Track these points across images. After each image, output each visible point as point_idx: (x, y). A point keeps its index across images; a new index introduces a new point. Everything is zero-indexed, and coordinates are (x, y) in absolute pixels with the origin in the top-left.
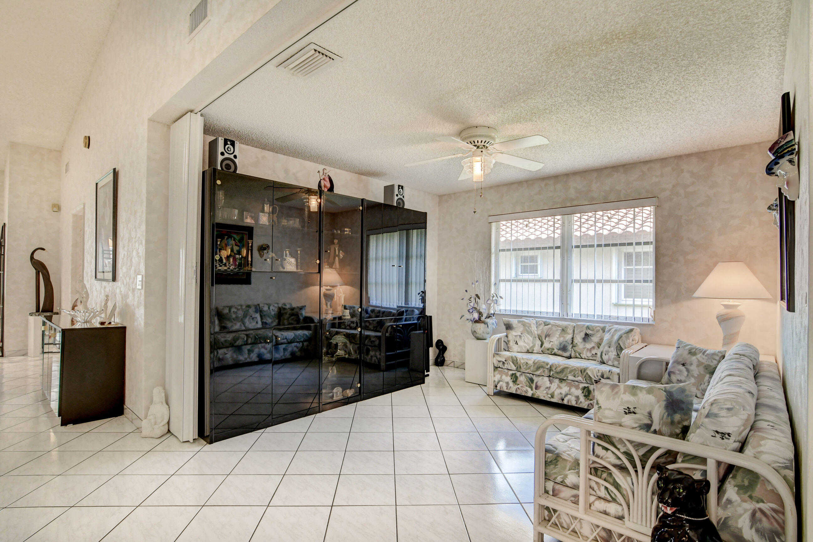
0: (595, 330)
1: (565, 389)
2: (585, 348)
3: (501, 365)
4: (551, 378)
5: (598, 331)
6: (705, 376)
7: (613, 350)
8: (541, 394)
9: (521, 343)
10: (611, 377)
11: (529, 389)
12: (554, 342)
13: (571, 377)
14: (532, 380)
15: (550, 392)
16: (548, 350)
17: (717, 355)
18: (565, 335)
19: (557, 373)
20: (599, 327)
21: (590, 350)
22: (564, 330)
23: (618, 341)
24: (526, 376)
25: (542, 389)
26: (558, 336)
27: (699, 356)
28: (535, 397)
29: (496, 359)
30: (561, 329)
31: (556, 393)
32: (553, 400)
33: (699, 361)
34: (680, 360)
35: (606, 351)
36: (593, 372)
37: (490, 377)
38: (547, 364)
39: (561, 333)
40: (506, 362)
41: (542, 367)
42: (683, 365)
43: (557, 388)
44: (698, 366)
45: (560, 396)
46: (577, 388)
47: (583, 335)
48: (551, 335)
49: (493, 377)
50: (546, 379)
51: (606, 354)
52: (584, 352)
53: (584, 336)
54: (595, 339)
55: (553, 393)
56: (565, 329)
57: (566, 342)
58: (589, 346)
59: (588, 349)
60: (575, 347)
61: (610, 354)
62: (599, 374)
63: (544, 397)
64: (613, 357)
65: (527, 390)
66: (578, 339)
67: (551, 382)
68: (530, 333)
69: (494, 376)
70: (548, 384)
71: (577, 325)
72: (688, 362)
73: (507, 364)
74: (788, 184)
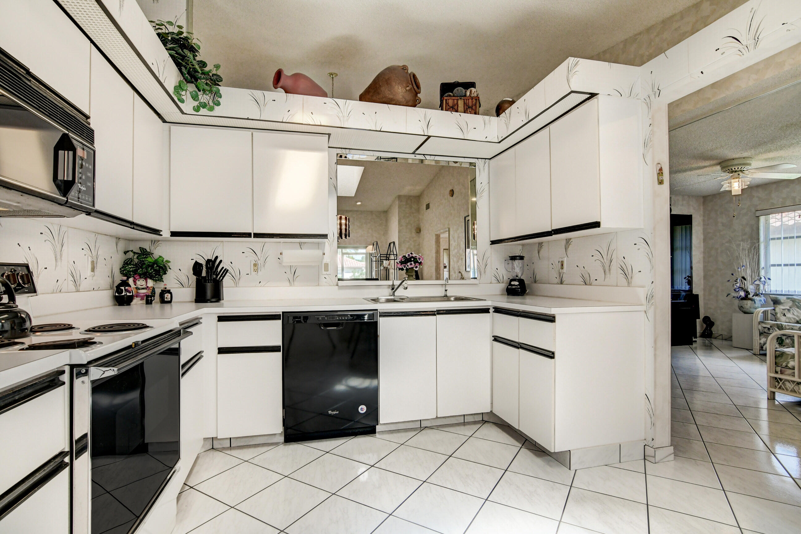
3: (766, 330)
9: (789, 315)
29: (762, 326)
37: (756, 340)
40: (771, 328)
69: (760, 339)
73: (773, 329)
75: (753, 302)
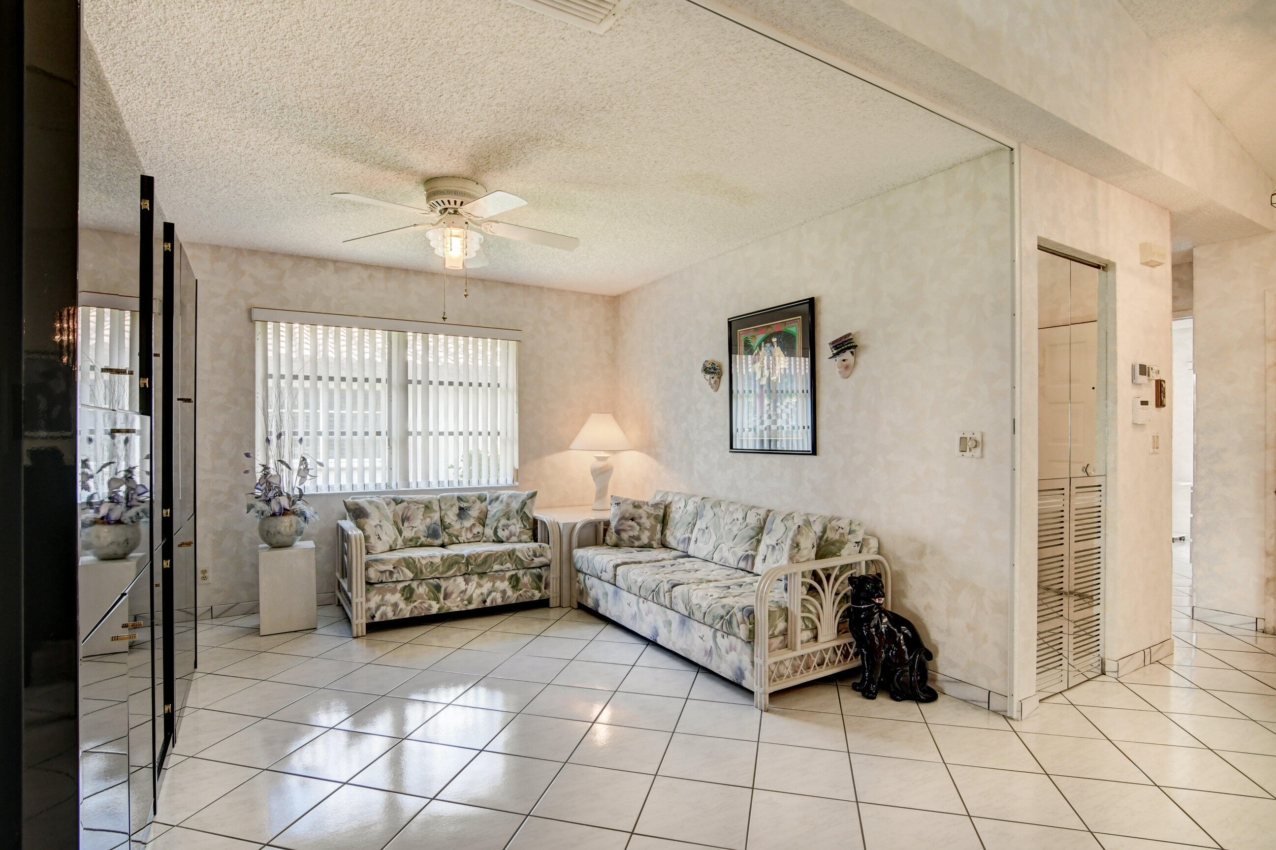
0: (471, 501)
1: (487, 585)
2: (463, 528)
3: (384, 577)
4: (467, 576)
5: (474, 502)
6: (657, 526)
7: (516, 523)
8: (454, 605)
9: (383, 537)
10: (544, 554)
11: (434, 603)
12: (419, 525)
13: (496, 567)
14: (438, 588)
15: (466, 597)
16: (411, 540)
17: (662, 504)
18: (432, 515)
19: (478, 566)
20: (473, 496)
21: (470, 529)
22: (428, 507)
23: (522, 509)
24: (427, 585)
25: (454, 596)
26: (422, 517)
27: (645, 507)
28: (443, 611)
29: (377, 570)
30: (423, 506)
31: (474, 596)
32: (471, 607)
33: (648, 513)
34: (627, 515)
35: (504, 526)
36: (523, 553)
37: (359, 604)
39: (425, 512)
40: (395, 571)
41: (457, 562)
42: (632, 519)
43: (476, 588)
44: (648, 518)
45: (481, 598)
46: (502, 579)
47: (456, 510)
48: (411, 518)
49: (364, 603)
50: (460, 580)
51: (504, 530)
52: (463, 534)
53: (458, 512)
54: (474, 513)
55: (471, 596)
56: (429, 505)
57: (435, 523)
58: (467, 524)
59: (467, 529)
60: (448, 528)
61: (512, 528)
62: (531, 553)
63: (458, 606)
64: (518, 530)
65: (430, 606)
66: (451, 517)
67: (467, 582)
68: (387, 518)
69: (368, 600)
70: (463, 586)
71: (442, 497)
72: (636, 516)
73: (398, 573)
74: (847, 367)
75: (301, 519)
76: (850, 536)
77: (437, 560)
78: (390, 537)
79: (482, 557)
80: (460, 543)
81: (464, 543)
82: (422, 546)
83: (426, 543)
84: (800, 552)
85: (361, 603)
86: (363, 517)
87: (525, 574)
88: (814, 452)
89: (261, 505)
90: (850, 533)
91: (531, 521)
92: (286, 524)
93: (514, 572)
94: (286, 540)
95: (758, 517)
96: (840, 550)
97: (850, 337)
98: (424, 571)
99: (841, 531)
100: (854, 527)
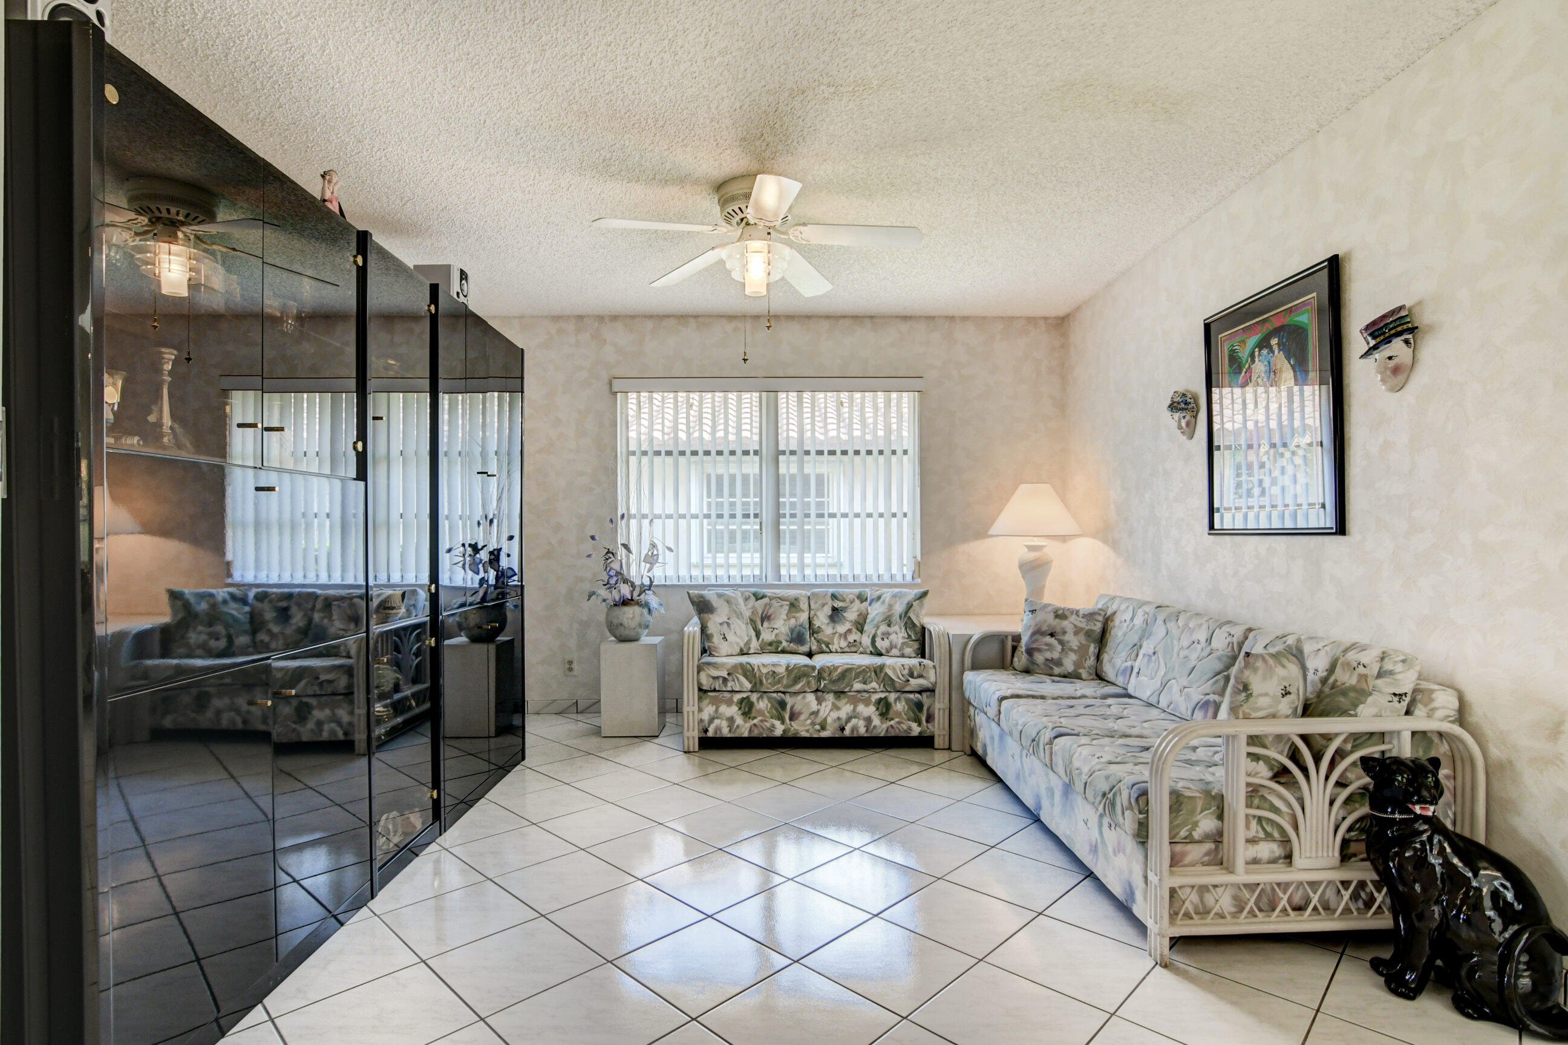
0: (848, 600)
1: (846, 709)
2: (836, 633)
3: (718, 685)
4: (819, 694)
5: (852, 602)
6: (1089, 647)
7: (898, 631)
8: (803, 728)
9: (731, 637)
10: (925, 675)
11: (777, 723)
12: (781, 627)
13: (858, 686)
14: (782, 704)
15: (818, 720)
16: (770, 644)
17: (1100, 614)
18: (798, 615)
19: (833, 682)
20: (852, 594)
21: (845, 636)
22: (794, 605)
23: (906, 613)
24: (769, 699)
25: (802, 717)
26: (785, 617)
27: (1073, 618)
28: (790, 734)
29: (709, 676)
30: (788, 603)
31: (829, 720)
32: (825, 734)
33: (1075, 626)
34: (1044, 628)
35: (883, 634)
36: (894, 669)
37: (691, 714)
38: (813, 668)
39: (789, 611)
40: (730, 678)
41: (805, 675)
42: (1052, 635)
43: (831, 710)
44: (1076, 633)
45: (837, 725)
46: (867, 703)
47: (828, 610)
48: (772, 617)
49: (696, 713)
50: (811, 698)
51: (883, 639)
52: (836, 641)
53: (830, 612)
54: (851, 615)
55: (825, 719)
56: (795, 602)
57: (801, 626)
58: (842, 629)
59: (840, 635)
60: (817, 633)
61: (893, 637)
62: (906, 672)
63: (807, 731)
64: (901, 641)
65: (773, 726)
66: (822, 619)
67: (820, 701)
68: (739, 615)
69: (700, 710)
70: (814, 706)
71: (813, 594)
72: (1058, 630)
73: (734, 680)
74: (1396, 370)
75: (645, 611)
76: (1379, 682)
77: (781, 670)
78: (741, 638)
79: (839, 670)
80: (831, 652)
81: (837, 652)
82: (783, 652)
83: (788, 649)
84: (1251, 700)
85: (693, 713)
86: (706, 612)
87: (898, 699)
88: (1341, 528)
89: (603, 592)
90: (1380, 675)
91: (918, 629)
92: (629, 614)
93: (883, 695)
94: (632, 634)
95: (1229, 639)
96: (1355, 706)
97: (1403, 313)
98: (764, 682)
99: (1361, 669)
100: (1388, 666)
